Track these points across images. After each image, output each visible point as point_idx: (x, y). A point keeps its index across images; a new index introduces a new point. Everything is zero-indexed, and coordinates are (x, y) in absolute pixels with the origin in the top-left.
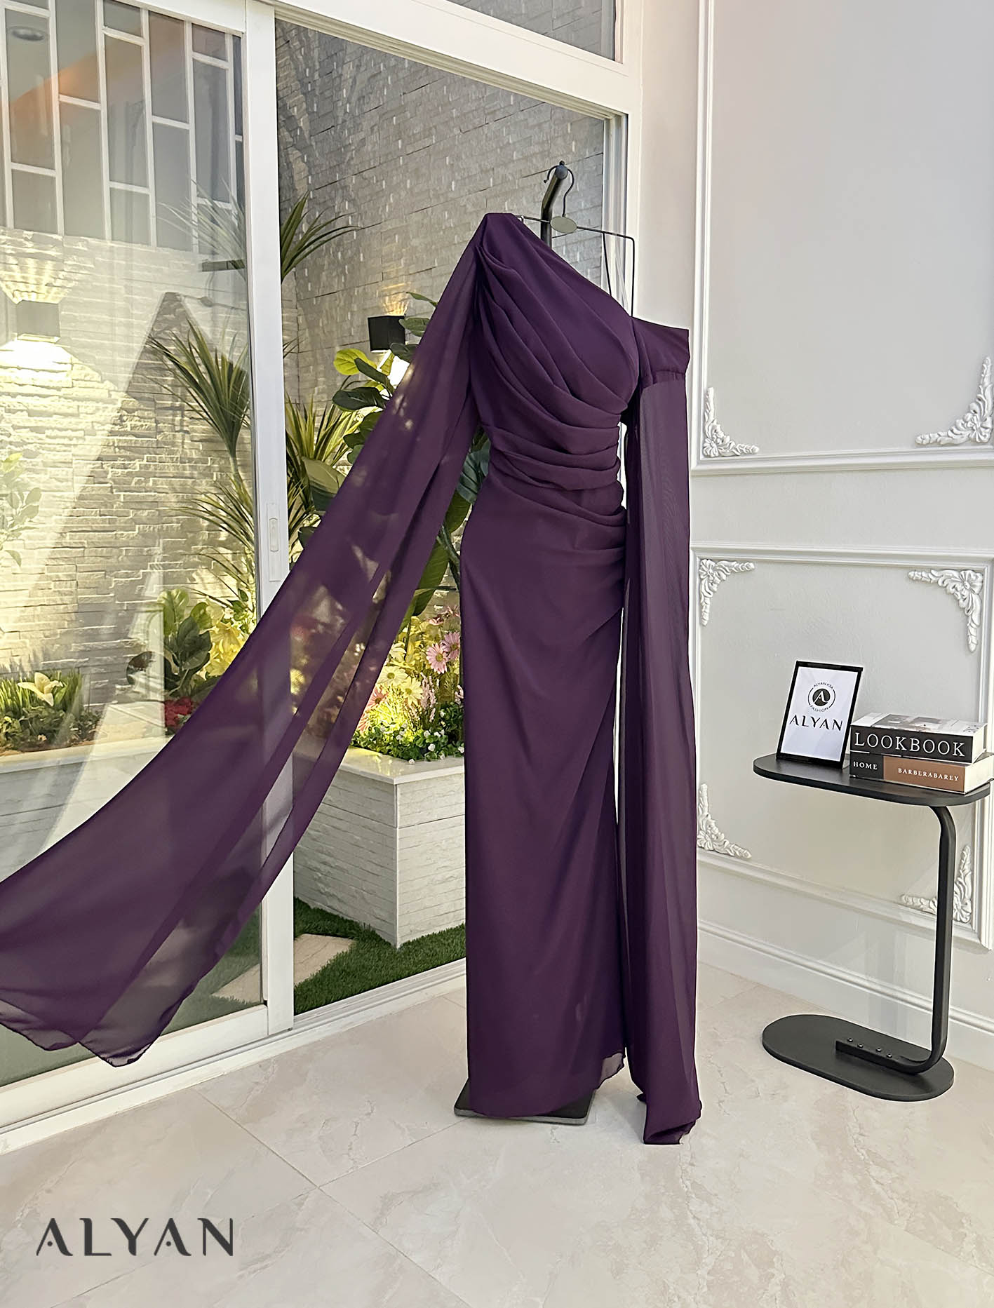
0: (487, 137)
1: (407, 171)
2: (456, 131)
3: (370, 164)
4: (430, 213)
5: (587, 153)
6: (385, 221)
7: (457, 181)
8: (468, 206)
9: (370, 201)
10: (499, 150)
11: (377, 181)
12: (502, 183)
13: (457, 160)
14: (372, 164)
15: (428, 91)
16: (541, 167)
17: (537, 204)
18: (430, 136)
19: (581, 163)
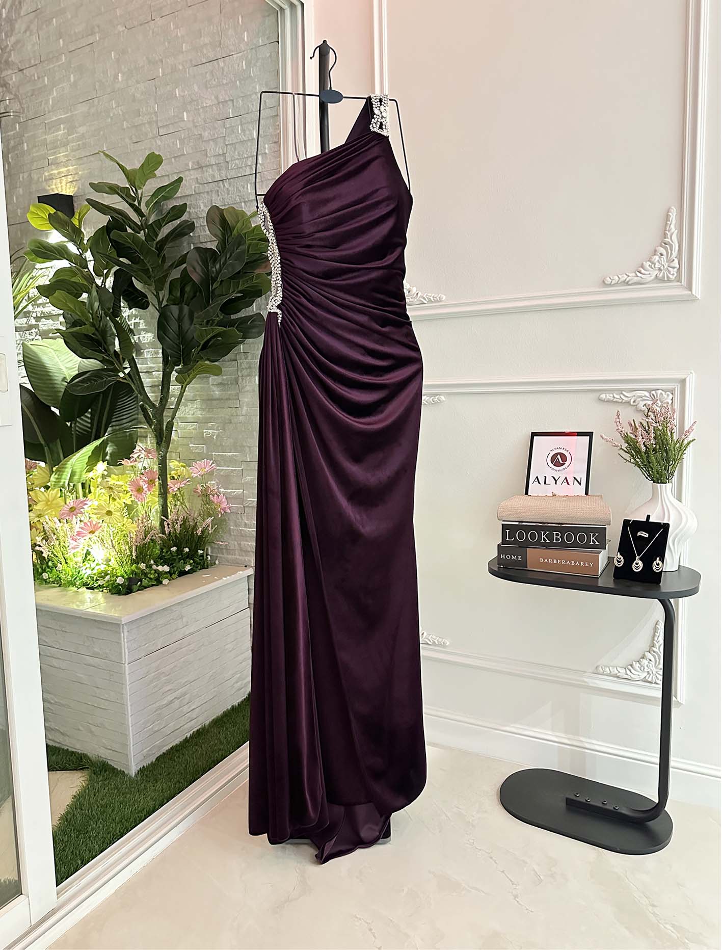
0: (153, 33)
1: (71, 67)
2: (121, 28)
3: (30, 62)
4: (96, 103)
5: (260, 41)
6: (49, 112)
7: (123, 74)
8: (136, 94)
9: (32, 95)
10: (167, 43)
11: (39, 78)
12: (171, 72)
13: (122, 54)
14: (33, 62)
16: (212, 56)
17: (209, 89)
18: (93, 33)
19: (254, 51)
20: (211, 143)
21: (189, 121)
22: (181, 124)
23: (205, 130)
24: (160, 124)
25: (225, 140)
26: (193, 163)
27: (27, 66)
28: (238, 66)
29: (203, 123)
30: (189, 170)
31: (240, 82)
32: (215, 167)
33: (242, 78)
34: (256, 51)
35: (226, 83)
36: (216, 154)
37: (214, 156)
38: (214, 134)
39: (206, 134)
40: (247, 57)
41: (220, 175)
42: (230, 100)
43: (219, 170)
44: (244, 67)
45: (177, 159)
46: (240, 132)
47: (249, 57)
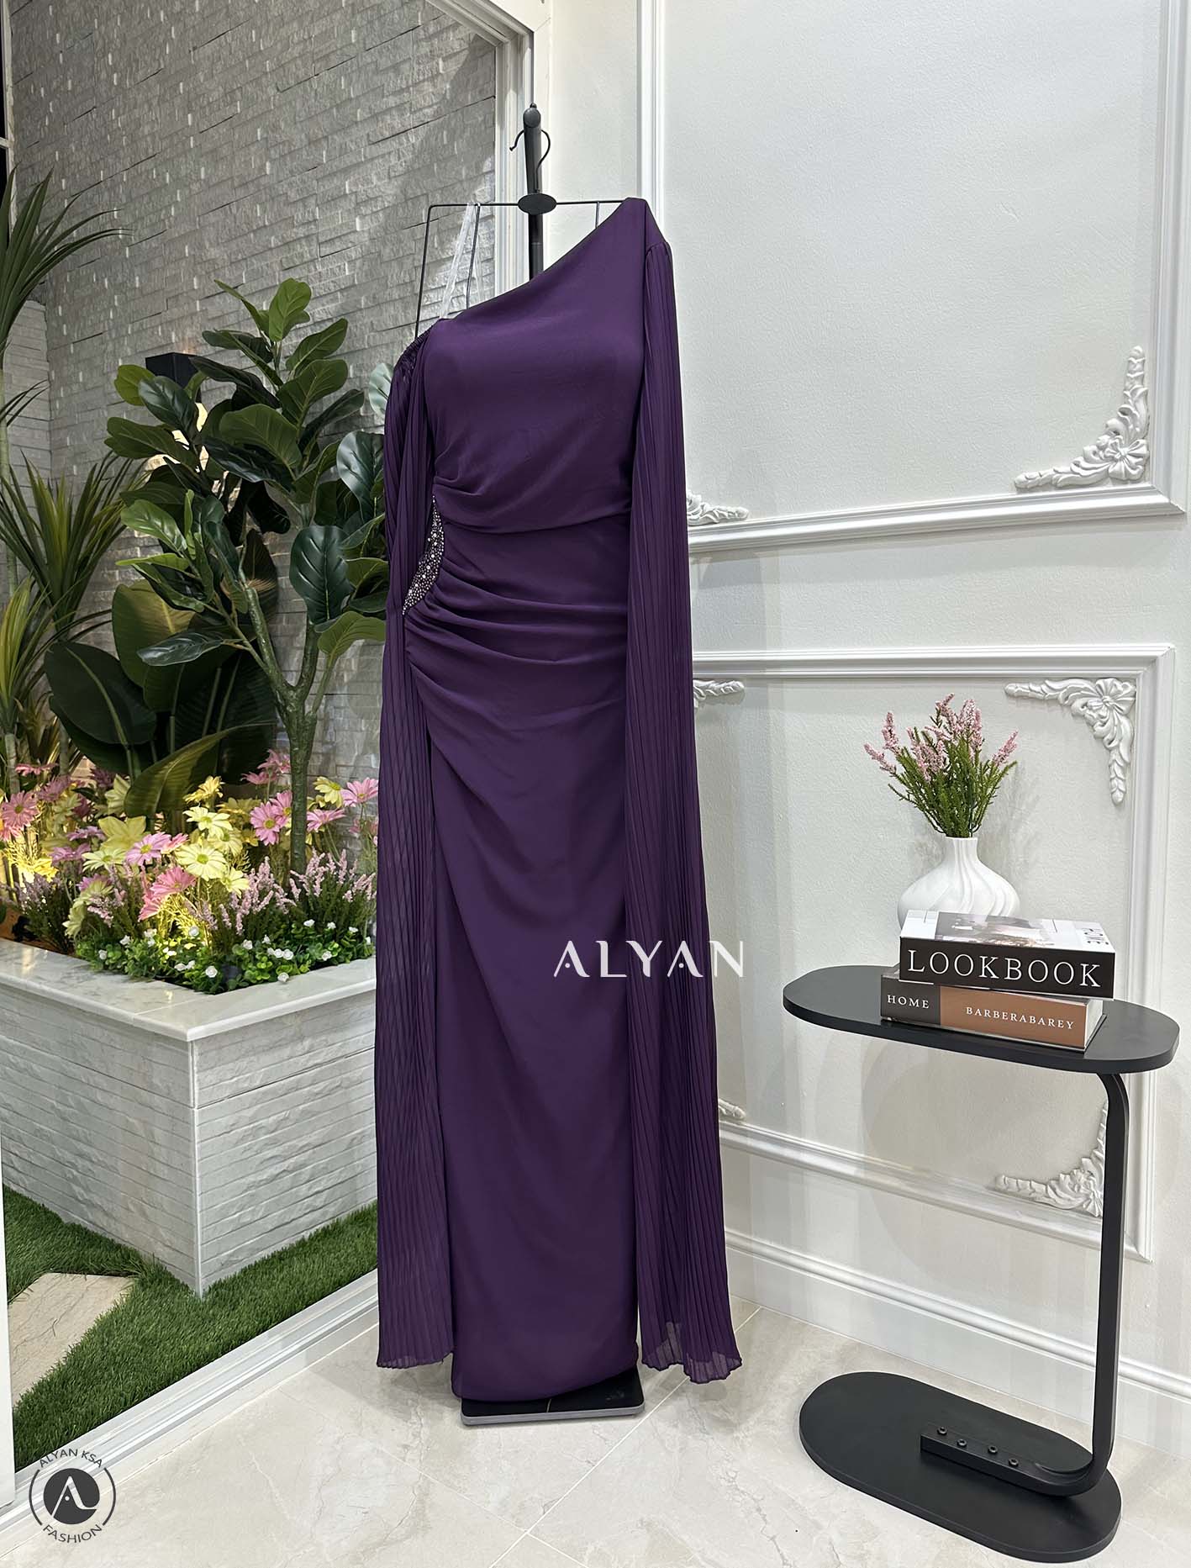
0: (316, 94)
1: (201, 156)
2: (272, 91)
3: (147, 153)
4: (234, 210)
5: (469, 97)
6: (170, 228)
7: (273, 162)
8: (289, 193)
9: (148, 202)
10: (335, 110)
11: (158, 175)
12: (340, 156)
13: (273, 131)
14: (150, 151)
15: (229, 39)
16: (398, 127)
17: (393, 180)
18: (233, 102)
19: (460, 115)
20: (394, 264)
21: (363, 231)
22: (352, 237)
23: (384, 244)
24: (322, 239)
25: (414, 259)
26: (367, 298)
27: (143, 158)
28: (436, 139)
29: (383, 234)
30: (361, 310)
31: (438, 165)
32: (399, 305)
33: (441, 158)
34: (462, 113)
35: (419, 169)
36: (401, 282)
37: (399, 285)
38: (398, 251)
39: (387, 252)
40: (449, 123)
41: (405, 316)
42: (423, 195)
43: (405, 308)
44: (445, 142)
45: (345, 294)
46: (436, 245)
47: (453, 123)
